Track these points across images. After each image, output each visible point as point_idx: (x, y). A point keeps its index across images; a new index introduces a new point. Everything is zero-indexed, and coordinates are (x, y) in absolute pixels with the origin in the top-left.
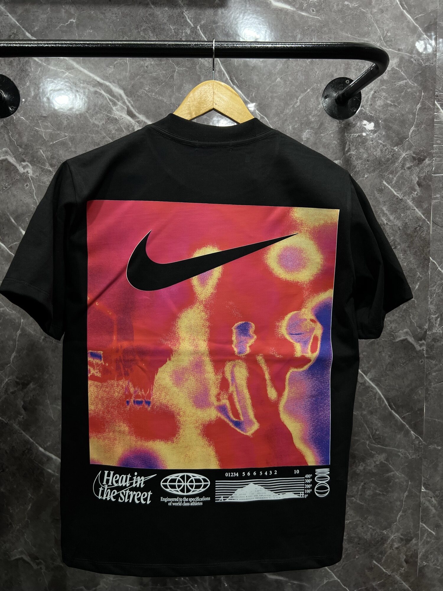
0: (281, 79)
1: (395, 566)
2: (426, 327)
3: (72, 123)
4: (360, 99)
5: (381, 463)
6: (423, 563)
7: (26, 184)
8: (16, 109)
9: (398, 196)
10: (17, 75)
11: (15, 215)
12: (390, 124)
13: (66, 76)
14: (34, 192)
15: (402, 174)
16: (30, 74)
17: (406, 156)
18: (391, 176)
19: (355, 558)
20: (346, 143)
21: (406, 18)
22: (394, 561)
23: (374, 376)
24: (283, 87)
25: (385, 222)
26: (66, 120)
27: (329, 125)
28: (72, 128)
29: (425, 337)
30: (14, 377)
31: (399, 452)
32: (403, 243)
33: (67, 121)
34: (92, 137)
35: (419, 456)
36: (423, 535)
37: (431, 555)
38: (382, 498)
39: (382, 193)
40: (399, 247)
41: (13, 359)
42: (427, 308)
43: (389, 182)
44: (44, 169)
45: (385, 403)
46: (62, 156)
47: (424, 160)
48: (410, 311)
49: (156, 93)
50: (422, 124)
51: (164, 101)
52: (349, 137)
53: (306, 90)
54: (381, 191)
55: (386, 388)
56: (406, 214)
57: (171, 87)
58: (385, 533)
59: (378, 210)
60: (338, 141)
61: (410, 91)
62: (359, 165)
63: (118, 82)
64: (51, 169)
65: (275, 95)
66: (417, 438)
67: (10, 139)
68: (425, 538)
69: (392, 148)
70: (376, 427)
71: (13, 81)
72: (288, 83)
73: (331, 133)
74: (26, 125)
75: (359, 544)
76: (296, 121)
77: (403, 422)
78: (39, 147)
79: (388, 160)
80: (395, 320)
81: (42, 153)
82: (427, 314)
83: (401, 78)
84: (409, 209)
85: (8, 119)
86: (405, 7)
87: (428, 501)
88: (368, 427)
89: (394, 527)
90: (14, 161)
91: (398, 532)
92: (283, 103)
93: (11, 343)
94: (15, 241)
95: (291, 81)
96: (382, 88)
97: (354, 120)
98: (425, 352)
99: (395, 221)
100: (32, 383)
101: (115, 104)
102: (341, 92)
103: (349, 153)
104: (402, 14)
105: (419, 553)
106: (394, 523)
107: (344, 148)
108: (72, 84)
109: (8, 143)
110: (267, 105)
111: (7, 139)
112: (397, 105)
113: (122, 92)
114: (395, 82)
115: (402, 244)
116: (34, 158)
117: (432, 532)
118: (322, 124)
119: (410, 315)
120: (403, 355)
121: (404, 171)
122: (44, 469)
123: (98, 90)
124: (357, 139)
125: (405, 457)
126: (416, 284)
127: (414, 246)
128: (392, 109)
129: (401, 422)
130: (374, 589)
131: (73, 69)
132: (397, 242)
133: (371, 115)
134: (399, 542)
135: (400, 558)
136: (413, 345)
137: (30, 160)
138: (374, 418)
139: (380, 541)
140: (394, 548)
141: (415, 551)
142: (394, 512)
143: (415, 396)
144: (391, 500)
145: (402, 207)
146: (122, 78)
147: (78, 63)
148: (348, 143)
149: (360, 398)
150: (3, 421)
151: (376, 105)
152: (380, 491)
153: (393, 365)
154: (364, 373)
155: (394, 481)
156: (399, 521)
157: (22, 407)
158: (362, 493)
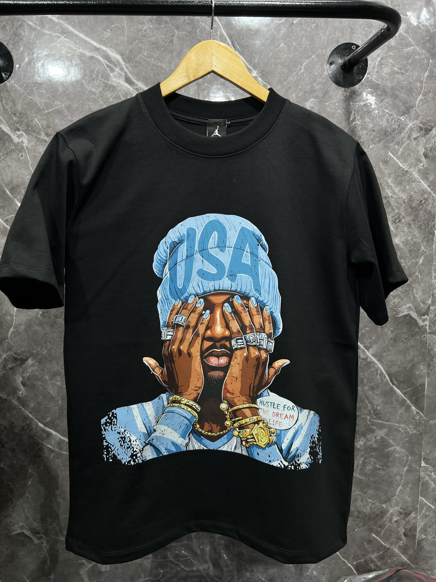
0: (285, 43)
1: (394, 539)
2: (429, 302)
3: (67, 90)
4: (367, 65)
5: (382, 438)
6: (421, 536)
7: (21, 155)
8: (10, 76)
9: (403, 168)
10: (10, 39)
11: (10, 187)
12: (397, 93)
13: (61, 40)
14: (29, 162)
15: (408, 144)
16: (24, 39)
17: (413, 126)
18: (396, 147)
19: (354, 531)
20: (351, 113)
22: (393, 534)
23: (376, 352)
25: (390, 195)
26: (61, 86)
27: (334, 94)
28: (68, 95)
29: (428, 312)
30: (12, 353)
31: (400, 427)
32: (408, 217)
33: (62, 88)
34: (89, 105)
35: (419, 431)
36: (422, 509)
37: (430, 528)
38: (382, 472)
39: (387, 164)
40: (404, 220)
41: (11, 335)
42: (430, 283)
43: (395, 153)
44: (40, 139)
45: (387, 378)
46: (57, 125)
47: (431, 130)
48: (414, 285)
49: (155, 59)
50: (429, 93)
51: (163, 68)
52: (355, 106)
53: (310, 57)
54: (386, 162)
55: (388, 364)
56: (411, 186)
57: (171, 52)
58: (385, 507)
59: (382, 182)
60: (343, 110)
61: (417, 58)
62: (364, 136)
63: (115, 47)
64: (46, 138)
65: (278, 61)
66: (417, 413)
67: (4, 107)
68: (424, 512)
69: (399, 117)
70: (377, 403)
71: (7, 46)
72: (292, 48)
73: (336, 102)
74: (20, 92)
75: (358, 517)
76: (300, 89)
77: (404, 398)
78: (34, 115)
79: (394, 130)
80: (398, 295)
81: (37, 122)
82: (431, 289)
83: (408, 45)
84: (414, 181)
85: (1, 86)
87: (428, 475)
88: (369, 403)
89: (394, 500)
90: (8, 130)
91: (397, 506)
92: (287, 70)
93: (8, 318)
94: (11, 214)
95: (296, 47)
96: (389, 54)
97: (360, 88)
98: (427, 327)
99: (400, 194)
100: (31, 358)
101: (112, 70)
102: (347, 58)
103: (354, 123)
105: (418, 526)
106: (393, 497)
107: (348, 119)
108: (67, 48)
109: (2, 111)
110: (270, 73)
112: (404, 72)
113: (119, 58)
114: (402, 49)
115: (406, 218)
116: (28, 127)
117: (431, 505)
118: (326, 92)
119: (414, 290)
120: (405, 331)
121: (410, 142)
122: (44, 444)
123: (95, 55)
125: (405, 432)
126: (420, 258)
127: (419, 218)
128: (399, 76)
129: (402, 397)
130: (372, 561)
131: (68, 32)
132: (401, 215)
133: (377, 82)
134: (398, 516)
135: (398, 531)
136: (416, 321)
137: (24, 129)
138: (375, 393)
139: (379, 515)
140: (393, 522)
141: (414, 525)
142: (394, 486)
143: (417, 372)
144: (391, 475)
145: (407, 179)
146: (119, 42)
147: (74, 26)
148: (353, 112)
149: (361, 374)
150: (2, 397)
151: (383, 72)
152: (380, 466)
153: (395, 340)
154: (366, 349)
155: (394, 456)
156: (399, 495)
157: (21, 383)
158: (362, 467)
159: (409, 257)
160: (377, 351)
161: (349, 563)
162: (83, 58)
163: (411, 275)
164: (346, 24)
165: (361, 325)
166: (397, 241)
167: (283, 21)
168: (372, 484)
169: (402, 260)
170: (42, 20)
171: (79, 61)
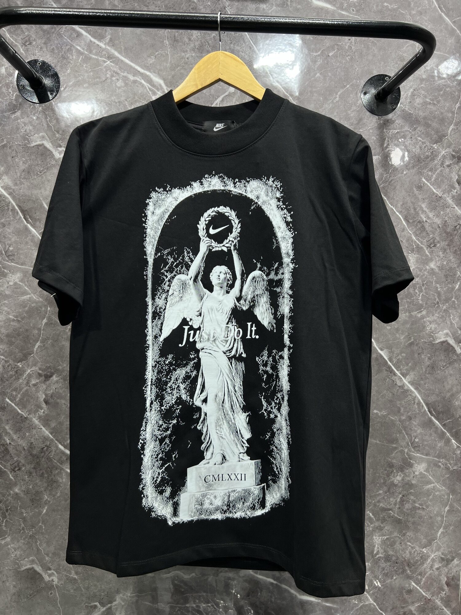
0: (320, 74)
1: (435, 589)
4: (399, 95)
5: (421, 473)
8: (56, 95)
9: (437, 194)
10: (58, 62)
11: (48, 201)
12: (429, 122)
13: (107, 65)
15: (441, 171)
16: (71, 62)
17: (445, 154)
18: (430, 173)
19: (392, 578)
20: (385, 139)
21: (444, 20)
22: (435, 583)
24: (322, 82)
25: (424, 219)
27: (368, 121)
30: (37, 368)
31: (440, 462)
32: (443, 242)
38: (421, 512)
39: (421, 190)
40: (439, 245)
41: (37, 349)
43: (429, 179)
45: (424, 408)
48: (450, 311)
52: (388, 133)
53: (345, 86)
54: (420, 188)
55: (426, 392)
56: (445, 211)
58: (425, 551)
59: (417, 207)
60: (377, 137)
61: (449, 91)
63: (158, 72)
65: (314, 90)
66: (458, 447)
67: (48, 125)
69: (432, 145)
70: (415, 434)
71: (55, 68)
72: (328, 78)
73: (370, 129)
75: (397, 563)
77: (444, 430)
79: (427, 157)
80: (434, 321)
83: (440, 78)
84: (448, 207)
85: (47, 104)
86: (443, 10)
88: (407, 434)
89: (434, 545)
90: (50, 146)
91: (438, 551)
92: (322, 97)
93: (36, 332)
95: (331, 77)
96: (421, 86)
97: (393, 117)
99: (434, 218)
100: (56, 375)
101: (154, 94)
102: (380, 88)
103: (388, 149)
104: (441, 17)
106: (434, 541)
107: (382, 145)
108: (112, 72)
109: (46, 128)
111: (44, 124)
112: (436, 103)
113: (162, 82)
114: (433, 81)
115: (441, 242)
118: (361, 120)
119: (451, 316)
120: (443, 358)
121: (443, 169)
123: (138, 79)
124: (396, 135)
125: (446, 467)
126: (456, 283)
127: (454, 244)
128: (431, 107)
129: (441, 429)
131: (114, 58)
132: (436, 240)
133: (410, 112)
134: (439, 562)
135: (440, 580)
136: (453, 348)
138: (413, 424)
139: (420, 560)
140: (434, 569)
141: (457, 573)
142: (435, 528)
143: (456, 402)
144: (431, 515)
145: (441, 204)
146: (162, 68)
147: (120, 53)
148: (387, 139)
149: (398, 402)
150: (22, 415)
151: (415, 102)
152: (419, 504)
153: (433, 367)
154: (403, 376)
155: (434, 494)
156: (440, 539)
157: (44, 400)
158: (400, 506)
159: (445, 282)
160: (414, 378)
162: (127, 81)
163: (447, 300)
164: (379, 58)
165: (397, 351)
166: (432, 265)
167: (319, 53)
168: (411, 525)
169: (438, 285)
170: (90, 46)
171: (123, 84)
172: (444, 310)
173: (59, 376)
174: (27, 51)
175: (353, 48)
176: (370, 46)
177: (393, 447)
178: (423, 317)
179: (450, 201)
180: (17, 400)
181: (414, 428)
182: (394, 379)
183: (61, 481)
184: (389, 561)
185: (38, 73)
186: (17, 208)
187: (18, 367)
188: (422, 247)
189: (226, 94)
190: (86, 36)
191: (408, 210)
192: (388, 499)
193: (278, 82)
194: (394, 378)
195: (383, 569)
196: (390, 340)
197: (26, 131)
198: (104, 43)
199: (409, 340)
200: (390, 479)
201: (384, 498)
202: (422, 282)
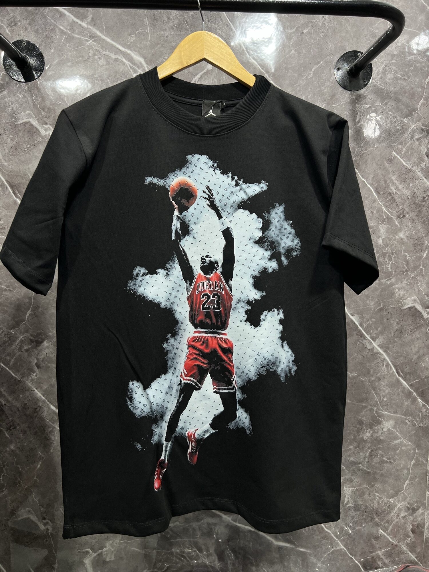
0: (295, 51)
1: (402, 536)
4: (371, 71)
5: (389, 430)
8: (40, 74)
9: (407, 167)
10: (42, 42)
12: (400, 97)
13: (89, 44)
15: (411, 145)
16: (55, 41)
17: (415, 128)
18: (400, 147)
19: (361, 526)
20: (357, 114)
22: (401, 530)
24: (297, 58)
25: (394, 191)
27: (341, 96)
30: (29, 335)
31: (406, 419)
32: (411, 212)
35: (425, 424)
38: (389, 465)
39: (391, 163)
40: (408, 215)
41: (29, 317)
43: (399, 152)
45: (393, 369)
48: (418, 279)
52: (360, 108)
53: (319, 63)
54: (390, 161)
55: (394, 355)
56: (414, 183)
58: (392, 501)
59: (387, 179)
60: (350, 112)
61: (419, 66)
63: (139, 50)
65: (289, 66)
66: (424, 405)
67: (34, 103)
69: (402, 119)
70: (384, 394)
71: (39, 48)
72: (302, 55)
73: (342, 104)
75: (366, 512)
76: (310, 92)
77: (410, 389)
79: (398, 131)
80: (403, 288)
83: (410, 54)
84: (417, 179)
85: (32, 83)
88: (376, 394)
89: (401, 496)
90: (36, 124)
91: (404, 501)
92: (297, 74)
93: (27, 301)
95: (305, 53)
96: (392, 61)
97: (365, 92)
99: (404, 190)
100: (46, 340)
101: (135, 71)
102: (353, 64)
103: (360, 124)
105: (425, 522)
106: (401, 491)
107: (355, 120)
108: (94, 51)
109: (32, 106)
110: (281, 76)
111: (30, 103)
112: (406, 78)
113: (142, 60)
114: (404, 57)
118: (334, 95)
119: (418, 283)
120: (410, 323)
121: (413, 142)
123: (119, 58)
124: (368, 110)
125: (412, 424)
126: (424, 252)
127: (423, 215)
128: (401, 82)
129: (408, 389)
130: (380, 559)
131: (96, 37)
132: (406, 211)
133: (381, 87)
134: (405, 512)
135: (406, 528)
136: (421, 313)
137: (52, 123)
138: (382, 384)
139: (387, 509)
140: (400, 517)
141: (422, 521)
142: (402, 480)
143: (423, 364)
144: (398, 468)
145: (411, 177)
146: (142, 46)
147: (101, 32)
148: (359, 114)
149: (368, 364)
150: (16, 378)
151: (386, 78)
152: (387, 458)
153: (401, 331)
154: (373, 340)
155: (401, 449)
156: (406, 490)
157: (36, 365)
158: (369, 460)
159: (414, 251)
160: (383, 342)
161: (356, 560)
162: (109, 60)
163: (415, 268)
164: (352, 34)
165: (367, 316)
166: (401, 235)
167: (294, 30)
168: (379, 477)
169: (407, 254)
170: (72, 25)
171: (105, 63)
172: (412, 278)
173: (49, 342)
174: (12, 31)
175: (326, 25)
176: (343, 23)
177: (362, 406)
178: (392, 284)
179: (419, 173)
180: (11, 364)
181: (383, 388)
182: (364, 343)
183: (53, 438)
184: (358, 510)
185: (23, 53)
186: (6, 183)
187: (11, 334)
188: (392, 218)
189: (205, 71)
190: (69, 16)
191: (378, 182)
192: (358, 454)
193: (254, 59)
194: (364, 341)
195: (353, 517)
196: (361, 307)
197: (13, 109)
198: (86, 22)
199: (379, 306)
200: (360, 435)
201: (354, 453)
202: (392, 251)
